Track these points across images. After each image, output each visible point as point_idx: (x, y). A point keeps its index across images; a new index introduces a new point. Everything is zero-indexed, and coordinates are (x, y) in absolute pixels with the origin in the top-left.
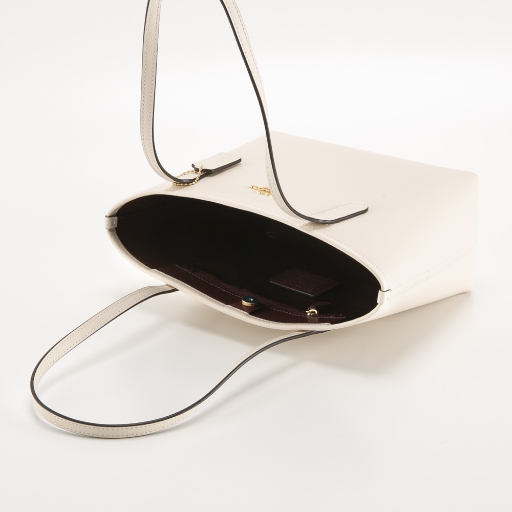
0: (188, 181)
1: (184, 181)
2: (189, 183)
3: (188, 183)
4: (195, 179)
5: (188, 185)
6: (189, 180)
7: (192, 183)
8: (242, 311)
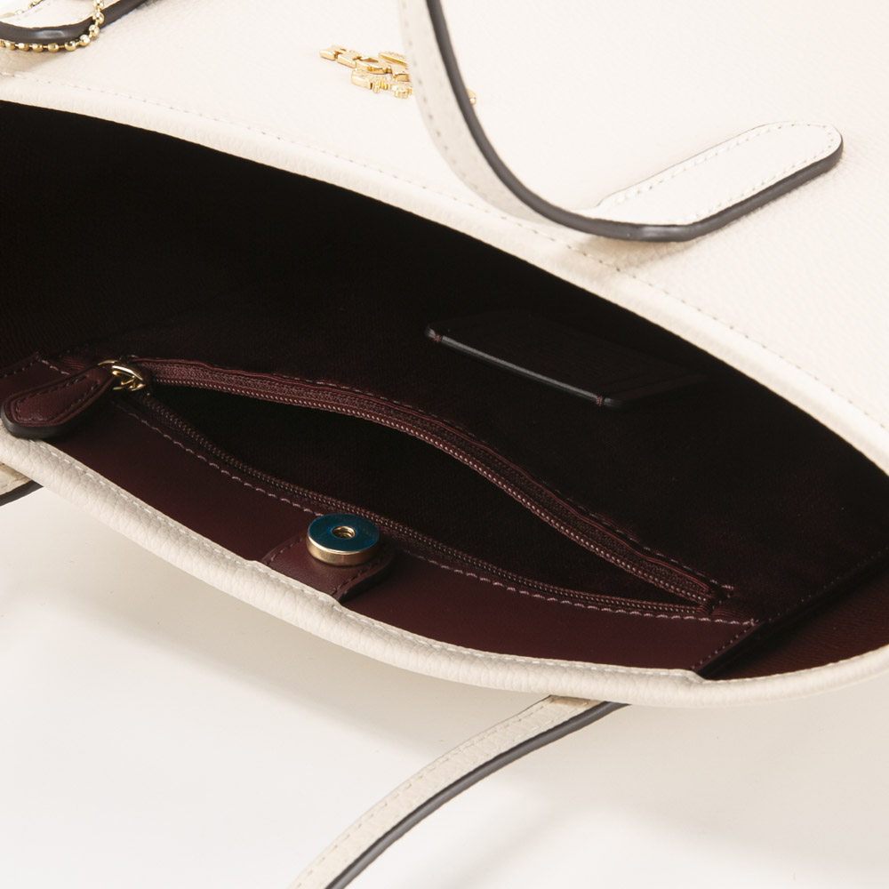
0: (63, 34)
1: (42, 35)
2: (68, 40)
3: (61, 42)
4: (91, 21)
5: (62, 50)
6: (63, 28)
7: (77, 39)
8: (309, 590)
